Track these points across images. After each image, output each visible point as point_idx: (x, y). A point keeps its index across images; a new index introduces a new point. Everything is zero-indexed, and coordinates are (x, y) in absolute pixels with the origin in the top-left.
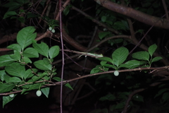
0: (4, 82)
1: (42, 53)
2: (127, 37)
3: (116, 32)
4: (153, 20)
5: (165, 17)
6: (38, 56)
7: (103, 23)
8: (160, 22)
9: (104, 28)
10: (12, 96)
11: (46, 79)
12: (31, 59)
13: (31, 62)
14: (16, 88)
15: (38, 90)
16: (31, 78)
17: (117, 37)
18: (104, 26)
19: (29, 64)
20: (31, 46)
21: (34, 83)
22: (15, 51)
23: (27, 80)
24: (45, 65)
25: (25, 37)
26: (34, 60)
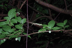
0: (1, 34)
1: (19, 22)
2: (48, 17)
3: (43, 15)
4: (60, 10)
5: (66, 9)
6: (17, 23)
7: (37, 10)
8: (64, 11)
9: (38, 13)
10: (5, 40)
11: (20, 33)
12: (14, 24)
13: (14, 25)
14: (7, 37)
15: (16, 38)
16: (13, 33)
17: (44, 17)
18: (38, 12)
19: (13, 26)
20: (14, 18)
21: (15, 35)
22: (7, 20)
23: (12, 33)
24: (20, 27)
25: (12, 14)
26: (15, 24)
